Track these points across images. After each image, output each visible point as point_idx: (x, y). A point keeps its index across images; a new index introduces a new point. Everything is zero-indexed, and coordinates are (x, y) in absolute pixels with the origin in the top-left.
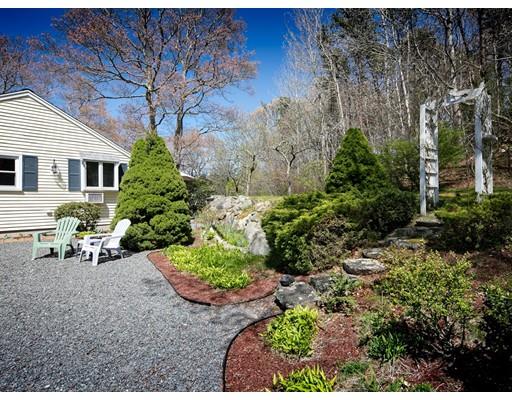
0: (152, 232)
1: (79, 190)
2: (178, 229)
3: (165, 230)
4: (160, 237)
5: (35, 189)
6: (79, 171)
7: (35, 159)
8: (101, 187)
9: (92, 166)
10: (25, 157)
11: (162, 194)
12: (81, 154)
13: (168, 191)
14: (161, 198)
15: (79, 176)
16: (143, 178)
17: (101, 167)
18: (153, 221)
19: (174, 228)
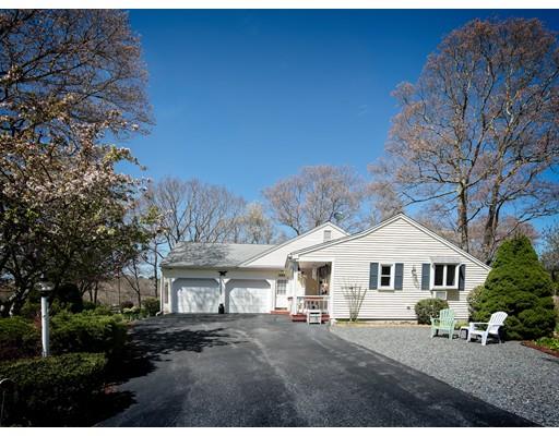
0: (521, 325)
1: (428, 289)
2: (546, 323)
3: (534, 324)
4: (528, 330)
5: (401, 289)
6: (429, 272)
7: (402, 265)
8: (444, 286)
9: (439, 268)
10: (397, 265)
11: (531, 291)
12: (432, 258)
13: (537, 287)
14: (530, 294)
15: (428, 277)
16: (512, 276)
17: (445, 269)
18: (522, 315)
19: (543, 322)
